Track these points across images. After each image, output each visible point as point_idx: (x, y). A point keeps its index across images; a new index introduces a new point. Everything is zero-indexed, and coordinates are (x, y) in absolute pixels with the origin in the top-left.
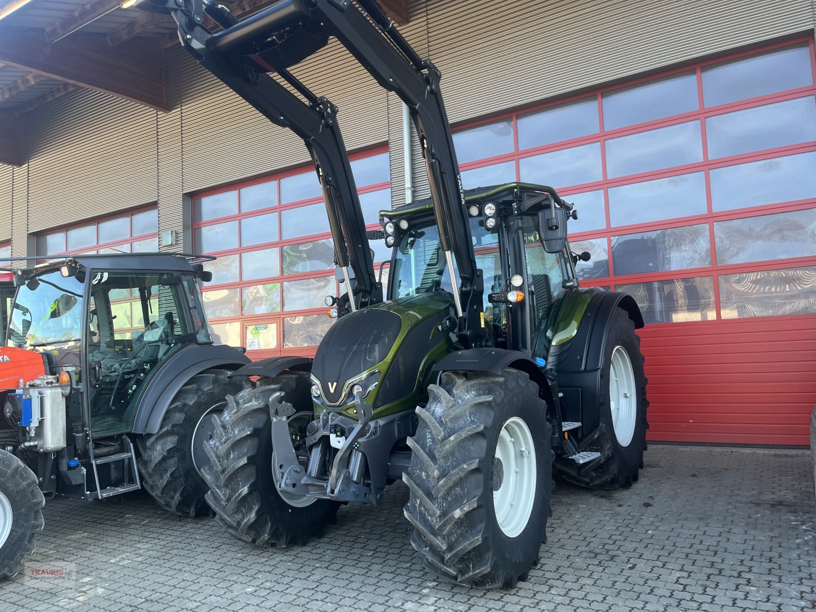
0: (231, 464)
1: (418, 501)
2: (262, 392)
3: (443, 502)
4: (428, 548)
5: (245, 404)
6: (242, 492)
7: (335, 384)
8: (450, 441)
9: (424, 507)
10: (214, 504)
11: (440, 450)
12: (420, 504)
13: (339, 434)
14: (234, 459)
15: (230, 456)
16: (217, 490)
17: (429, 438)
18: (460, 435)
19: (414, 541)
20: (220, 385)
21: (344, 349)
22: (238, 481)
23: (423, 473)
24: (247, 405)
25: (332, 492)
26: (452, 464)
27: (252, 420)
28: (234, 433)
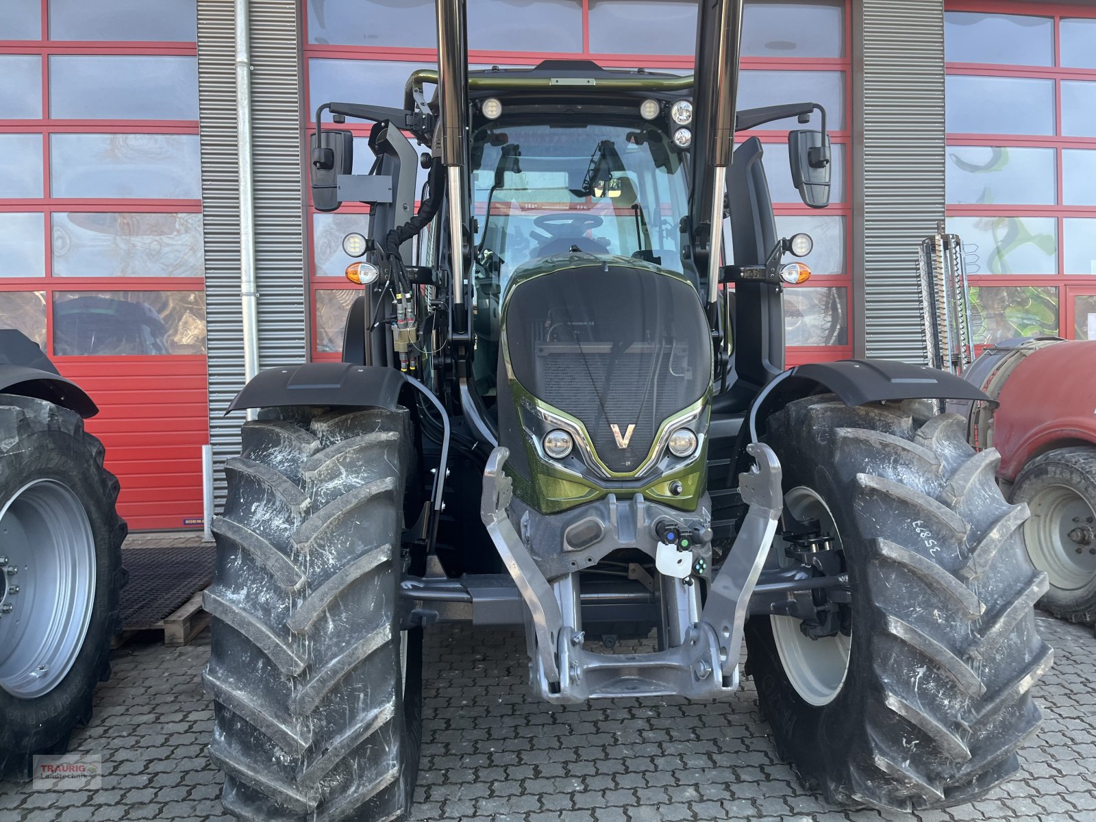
0: (329, 647)
1: (921, 672)
2: (362, 450)
3: (984, 666)
4: (908, 762)
5: (321, 481)
6: (376, 717)
7: (631, 427)
8: (993, 541)
9: (938, 680)
10: (249, 767)
11: (982, 561)
12: (926, 678)
13: (685, 543)
14: (338, 633)
15: (325, 629)
16: (283, 727)
17: (928, 538)
18: (1008, 528)
19: (883, 754)
20: (33, 434)
21: (605, 348)
22: (354, 690)
23: (936, 612)
24: (331, 485)
25: (727, 681)
26: (997, 586)
27: (366, 524)
28: (324, 563)
